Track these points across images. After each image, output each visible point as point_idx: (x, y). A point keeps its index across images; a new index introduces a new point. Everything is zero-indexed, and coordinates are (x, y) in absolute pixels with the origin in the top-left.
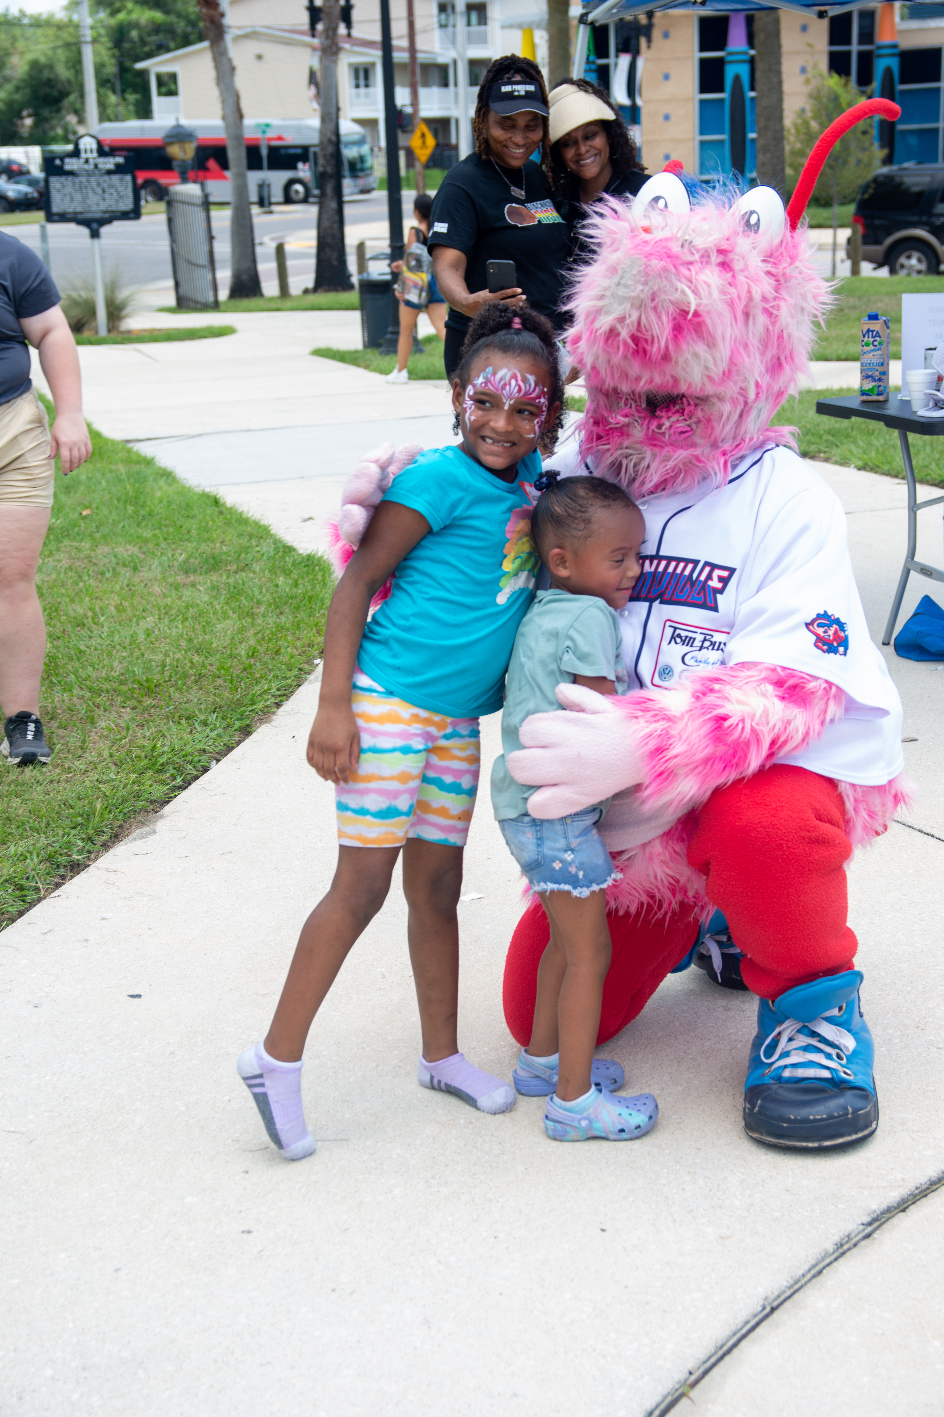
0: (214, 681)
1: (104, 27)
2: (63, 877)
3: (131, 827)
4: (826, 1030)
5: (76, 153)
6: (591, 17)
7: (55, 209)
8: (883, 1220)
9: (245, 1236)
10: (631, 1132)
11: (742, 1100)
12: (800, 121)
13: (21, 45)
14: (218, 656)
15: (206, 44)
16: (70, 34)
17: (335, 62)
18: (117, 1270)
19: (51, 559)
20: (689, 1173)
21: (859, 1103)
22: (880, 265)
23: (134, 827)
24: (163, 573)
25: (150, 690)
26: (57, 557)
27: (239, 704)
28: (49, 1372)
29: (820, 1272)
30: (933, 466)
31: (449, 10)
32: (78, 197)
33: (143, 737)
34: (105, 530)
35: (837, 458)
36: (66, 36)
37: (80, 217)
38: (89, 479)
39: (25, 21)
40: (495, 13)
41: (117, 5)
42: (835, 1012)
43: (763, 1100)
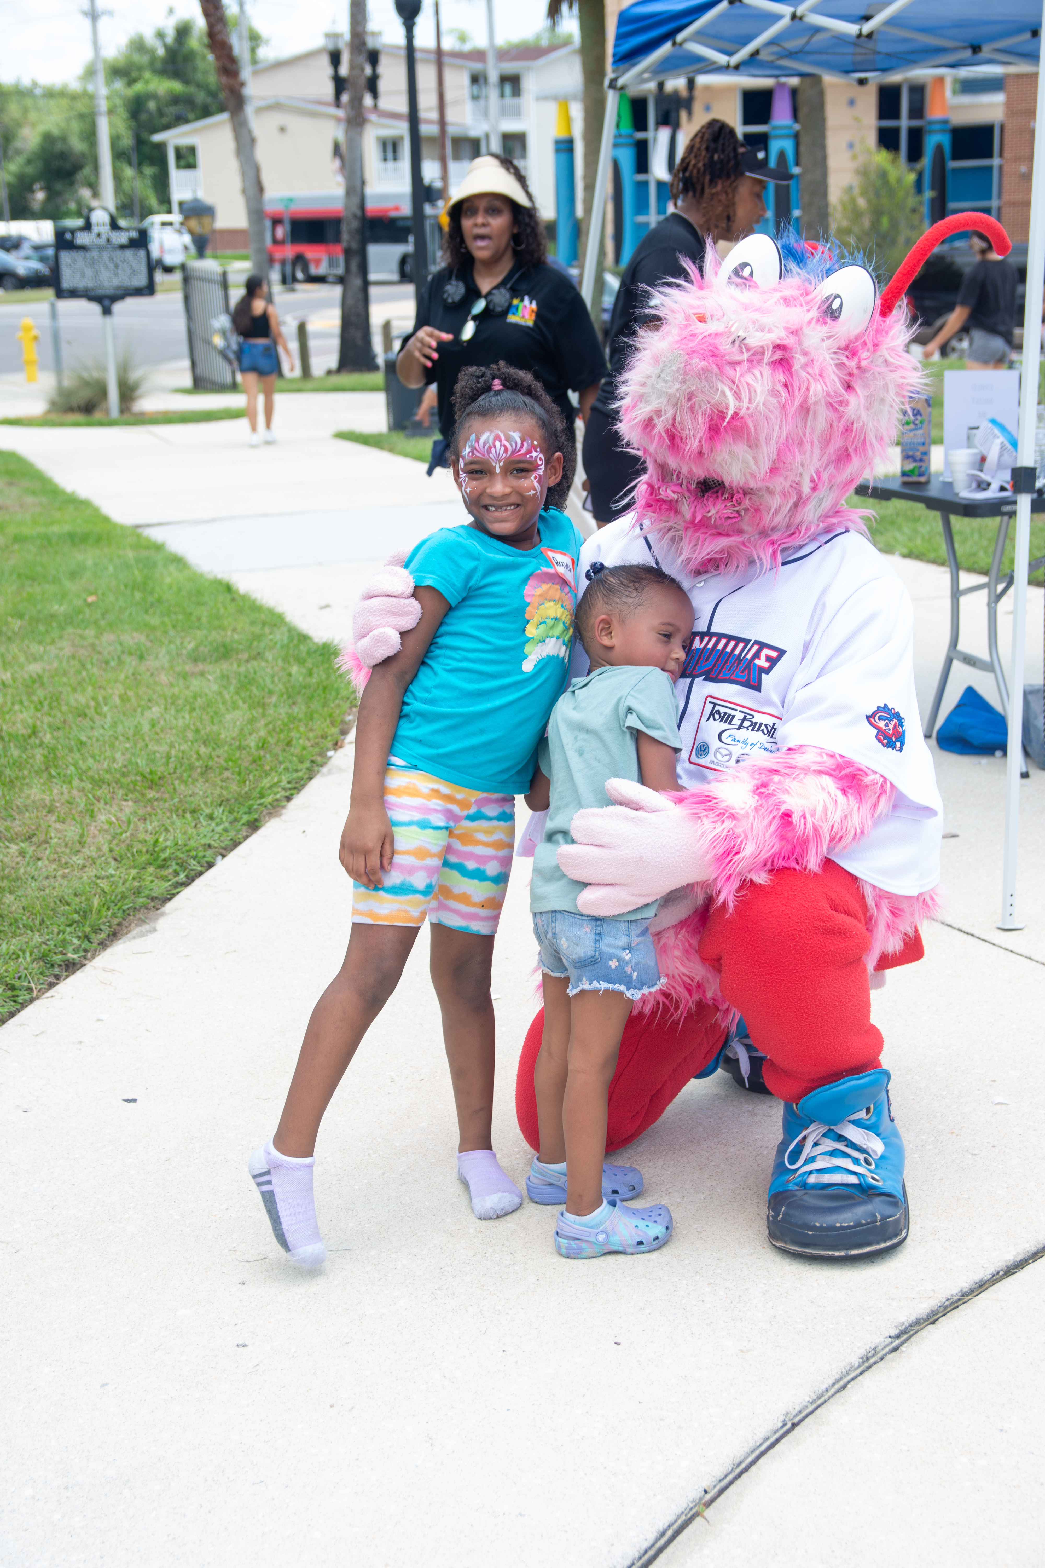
0: (220, 774)
1: (120, 97)
2: (57, 977)
3: (130, 924)
4: (853, 1133)
5: (88, 227)
6: (620, 82)
7: (66, 284)
8: (912, 1333)
9: (240, 1349)
10: (650, 1244)
11: (766, 1208)
12: (846, 198)
13: (33, 116)
14: (226, 748)
15: (226, 115)
16: (85, 105)
17: (360, 134)
18: (103, 1385)
19: (53, 648)
20: (710, 1284)
21: (888, 1210)
23: (133, 925)
24: (170, 661)
25: (153, 782)
26: (60, 644)
27: (247, 796)
28: (29, 1492)
29: (844, 1387)
30: (981, 554)
31: (481, 81)
32: (89, 272)
33: (146, 831)
34: (110, 617)
36: (79, 106)
37: (92, 294)
38: (96, 564)
39: (38, 92)
40: (530, 84)
41: (134, 74)
42: (862, 1114)
43: (788, 1207)
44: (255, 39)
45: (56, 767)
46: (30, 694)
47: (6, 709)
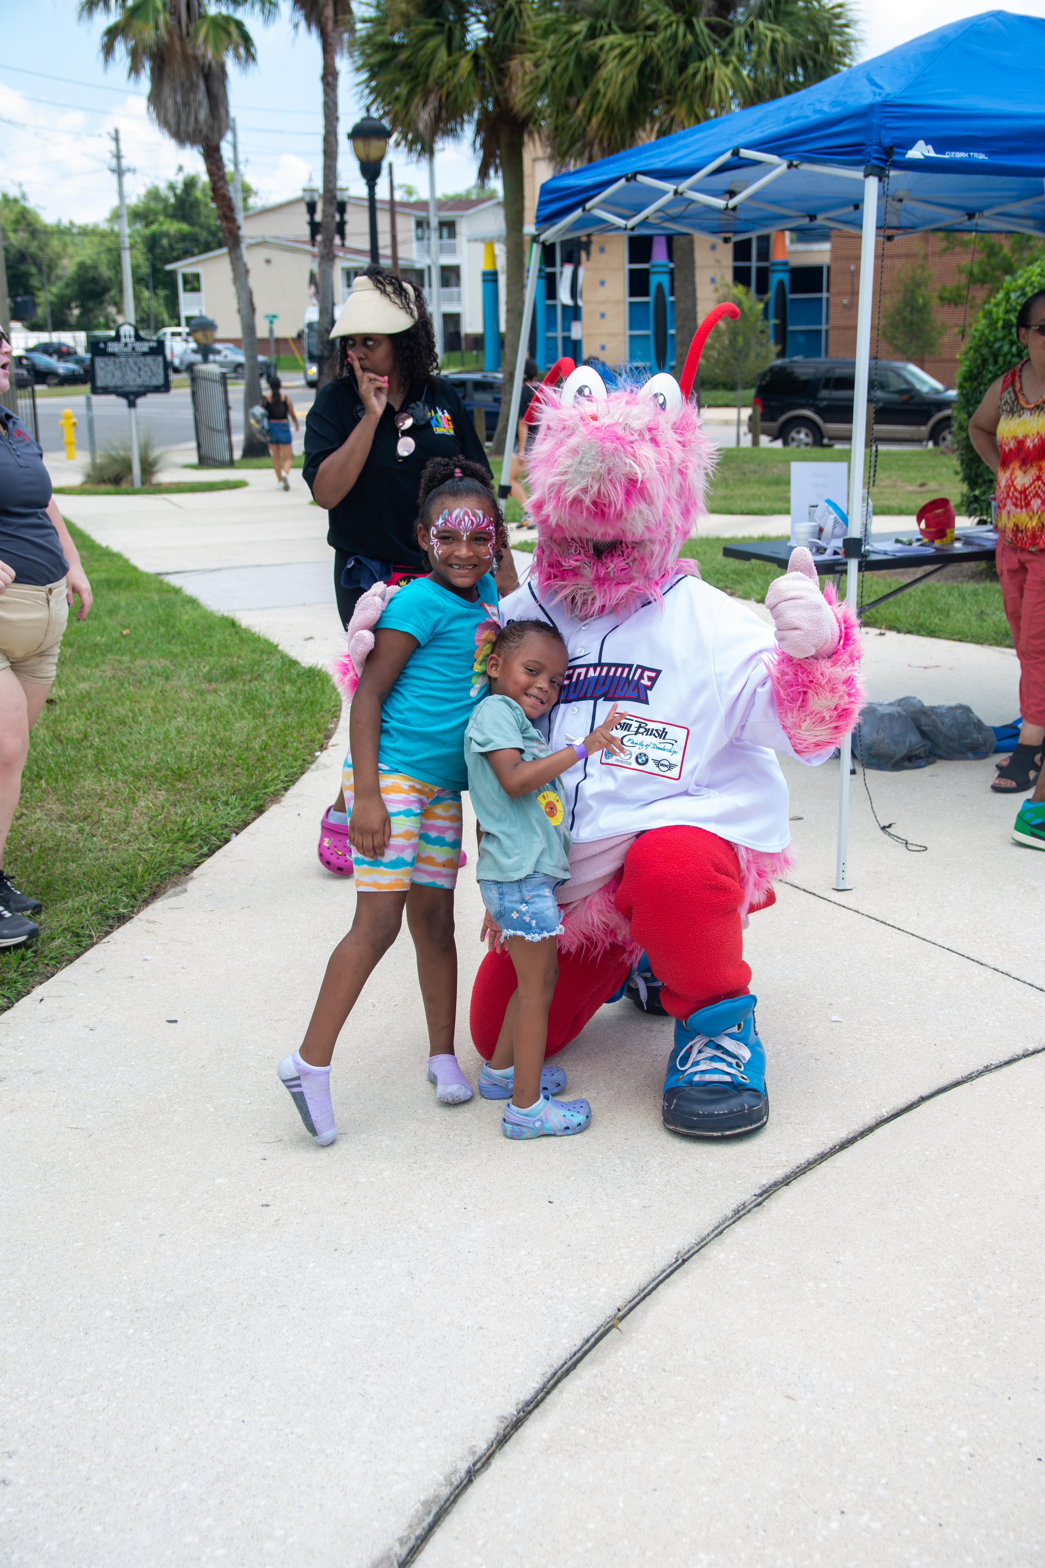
0: (233, 769)
1: (140, 235)
2: (112, 927)
3: (166, 886)
4: (728, 1043)
5: (117, 338)
6: (542, 238)
7: (99, 383)
8: (771, 1192)
9: (264, 1208)
10: (574, 1129)
13: (71, 250)
14: (237, 749)
15: (225, 250)
16: (112, 242)
17: (332, 267)
18: (161, 1235)
19: (97, 670)
20: (620, 1157)
21: (753, 1101)
22: (775, 438)
23: (169, 887)
24: (190, 681)
25: (180, 775)
26: (102, 668)
27: (255, 787)
28: (108, 1314)
29: (721, 1233)
31: (425, 226)
32: (118, 374)
33: (176, 814)
34: (141, 646)
35: (741, 593)
36: (108, 242)
37: (120, 390)
38: (128, 605)
39: (75, 231)
40: (463, 228)
41: (151, 218)
42: (735, 1029)
43: (678, 1099)
44: (247, 191)
45: (104, 764)
46: (81, 707)
47: (63, 719)
